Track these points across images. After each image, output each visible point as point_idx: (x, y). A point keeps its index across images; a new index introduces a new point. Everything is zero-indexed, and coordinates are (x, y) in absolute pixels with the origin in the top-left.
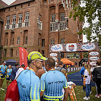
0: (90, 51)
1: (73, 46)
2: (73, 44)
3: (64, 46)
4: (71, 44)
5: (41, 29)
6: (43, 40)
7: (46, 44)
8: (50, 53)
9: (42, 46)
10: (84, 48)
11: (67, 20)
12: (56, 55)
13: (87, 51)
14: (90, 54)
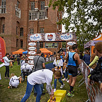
0: (68, 41)
2: (52, 34)
3: (43, 36)
4: (50, 34)
5: (20, 17)
6: (22, 29)
7: (25, 33)
8: (29, 42)
9: (21, 35)
10: (63, 38)
11: (47, 9)
12: (35, 44)
13: (65, 41)
14: (68, 44)
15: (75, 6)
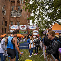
0: (34, 30)
1: (24, 26)
2: (24, 25)
3: (19, 26)
6: (6, 22)
8: (10, 30)
9: (5, 25)
10: (30, 28)
11: (22, 11)
13: (32, 30)
14: (33, 31)
15: (38, 10)
